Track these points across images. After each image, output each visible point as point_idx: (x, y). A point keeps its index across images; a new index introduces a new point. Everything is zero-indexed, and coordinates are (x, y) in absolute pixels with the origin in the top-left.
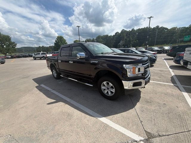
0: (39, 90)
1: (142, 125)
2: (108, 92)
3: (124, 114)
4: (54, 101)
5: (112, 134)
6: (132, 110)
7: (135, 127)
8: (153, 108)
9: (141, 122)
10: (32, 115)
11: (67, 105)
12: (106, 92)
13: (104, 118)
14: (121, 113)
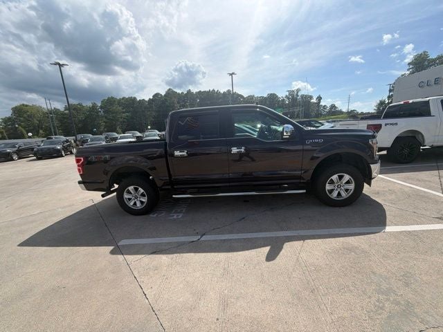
2: (339, 194)
3: (390, 213)
4: (267, 248)
6: (384, 206)
8: (392, 197)
12: (335, 194)
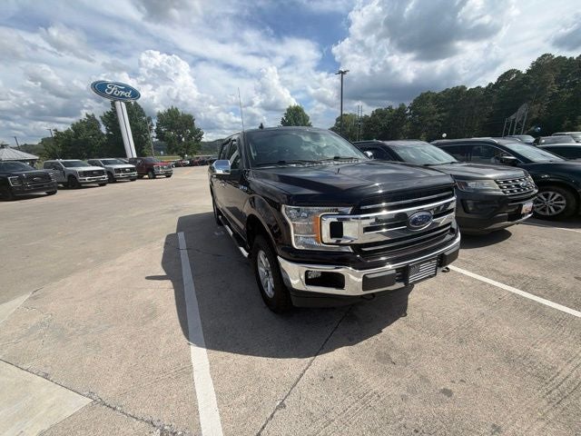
0: (166, 243)
1: (272, 416)
2: (267, 285)
3: (262, 363)
4: (164, 274)
5: (175, 396)
6: (297, 360)
7: (244, 409)
8: (376, 385)
9: (282, 405)
10: (105, 292)
11: (173, 291)
13: (205, 350)
14: (258, 356)
